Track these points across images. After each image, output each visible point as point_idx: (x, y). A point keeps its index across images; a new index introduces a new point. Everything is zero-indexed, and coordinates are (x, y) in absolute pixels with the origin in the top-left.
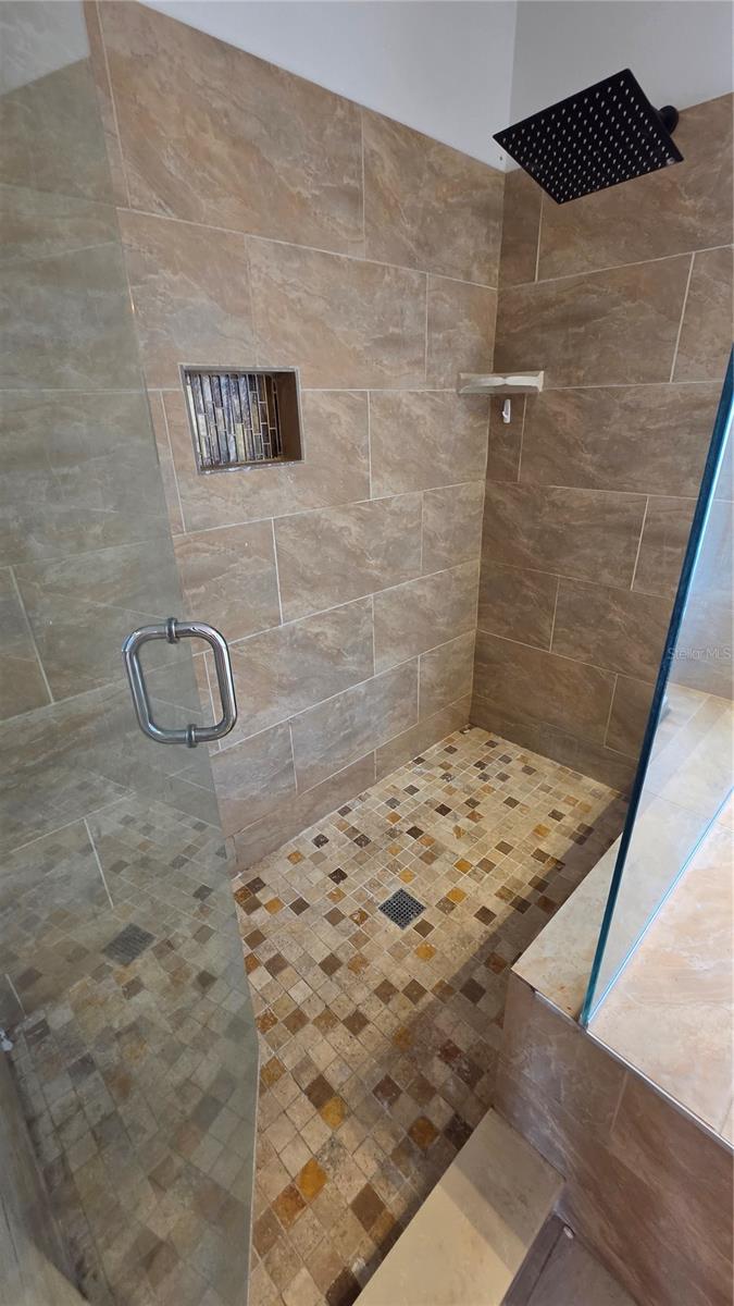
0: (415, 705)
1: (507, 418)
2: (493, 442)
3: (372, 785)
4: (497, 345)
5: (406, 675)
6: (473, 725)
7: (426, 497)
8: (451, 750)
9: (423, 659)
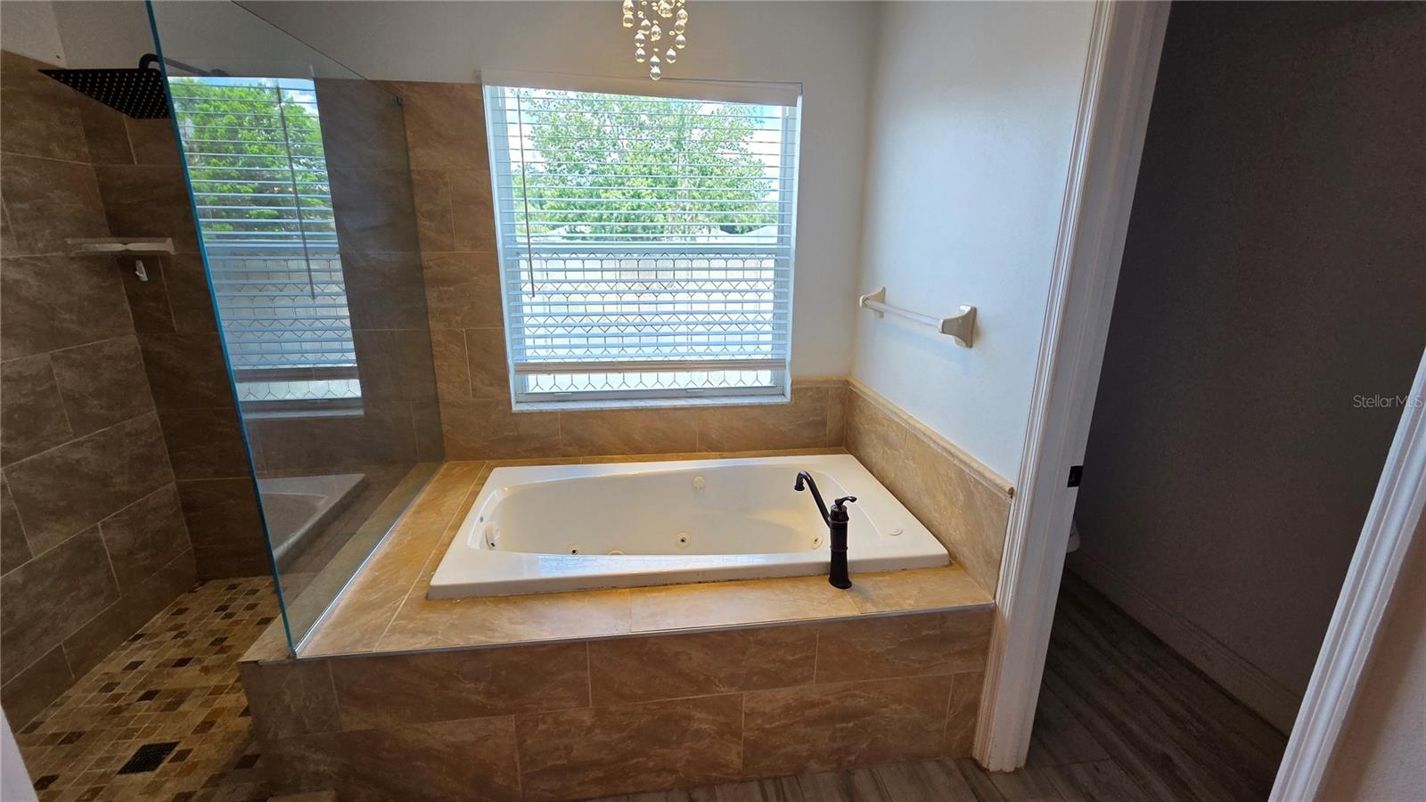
0: (110, 579)
1: (144, 277)
2: (133, 300)
3: (70, 686)
4: (108, 214)
5: (86, 550)
6: (204, 581)
7: (54, 358)
8: (180, 612)
9: (105, 526)
